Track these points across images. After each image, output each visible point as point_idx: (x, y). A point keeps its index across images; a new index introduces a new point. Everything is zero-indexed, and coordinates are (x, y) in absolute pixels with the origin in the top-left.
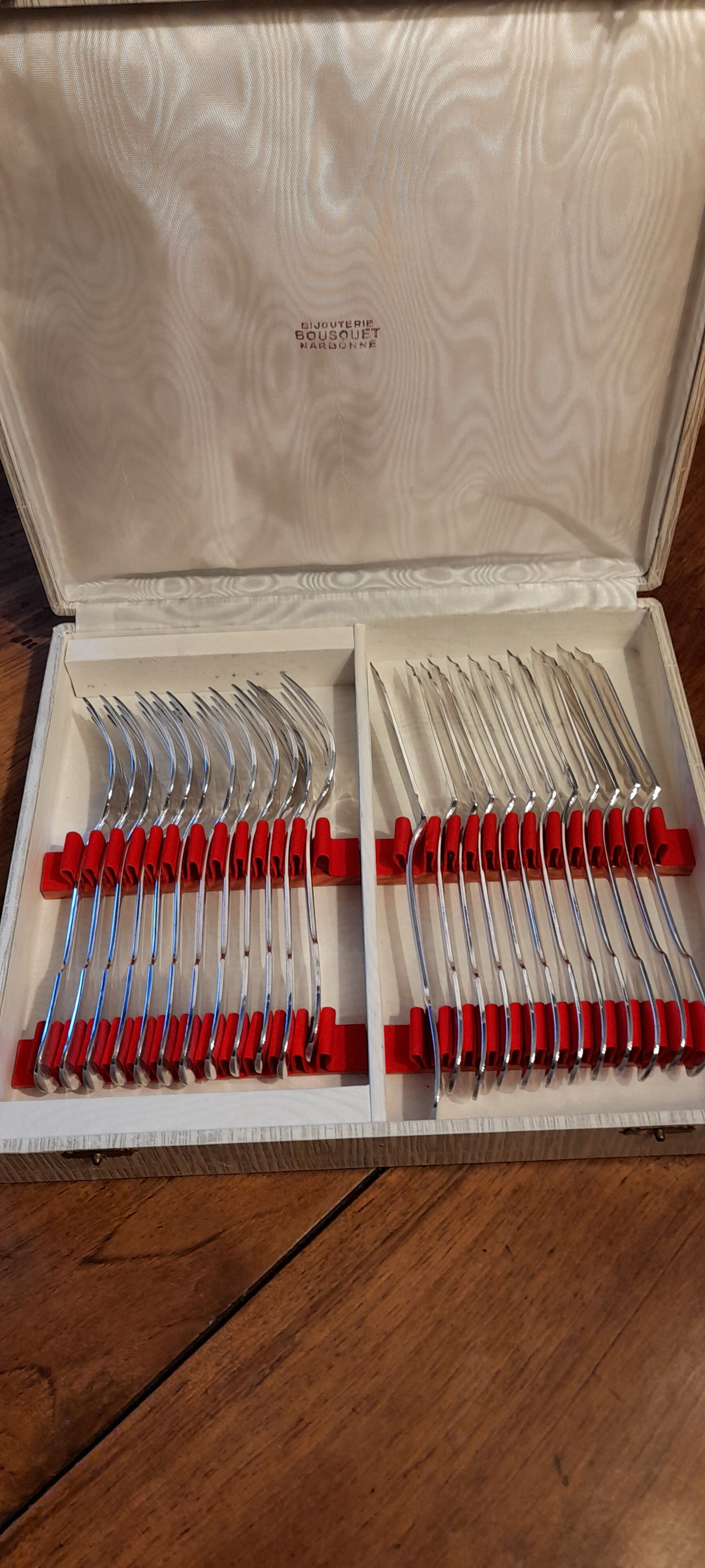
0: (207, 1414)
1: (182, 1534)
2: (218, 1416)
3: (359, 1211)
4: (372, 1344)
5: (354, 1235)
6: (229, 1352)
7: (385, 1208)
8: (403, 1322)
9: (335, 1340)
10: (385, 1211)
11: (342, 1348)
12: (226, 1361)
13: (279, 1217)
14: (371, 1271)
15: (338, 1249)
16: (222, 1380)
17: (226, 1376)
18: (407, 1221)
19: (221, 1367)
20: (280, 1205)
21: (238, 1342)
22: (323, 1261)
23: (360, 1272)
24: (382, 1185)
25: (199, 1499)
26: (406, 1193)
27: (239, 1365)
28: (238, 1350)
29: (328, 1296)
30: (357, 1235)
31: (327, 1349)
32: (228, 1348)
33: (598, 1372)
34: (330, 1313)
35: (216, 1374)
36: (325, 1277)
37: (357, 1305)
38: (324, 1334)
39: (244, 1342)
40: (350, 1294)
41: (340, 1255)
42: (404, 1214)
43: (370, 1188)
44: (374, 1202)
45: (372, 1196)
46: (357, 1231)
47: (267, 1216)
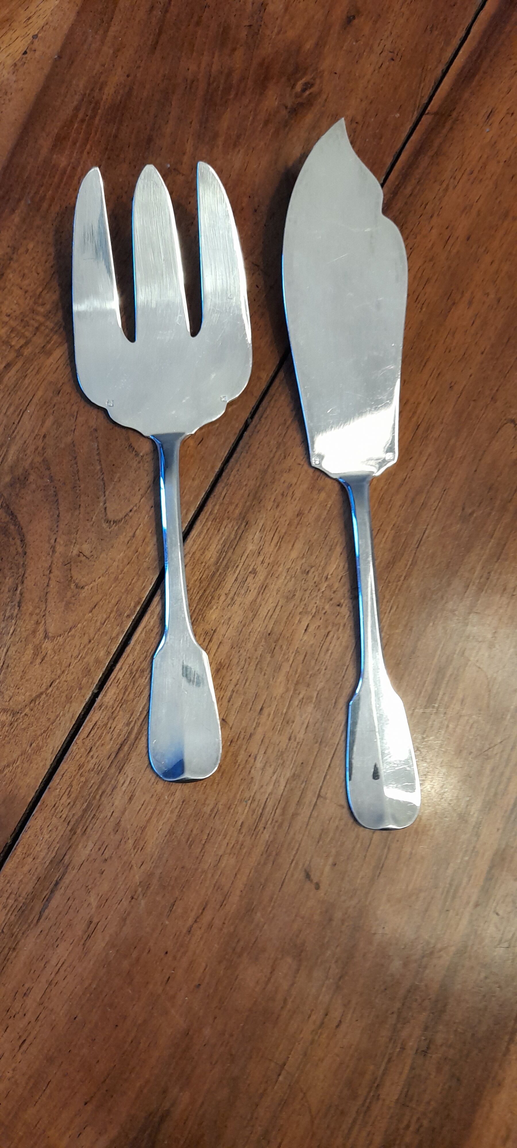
0: (10, 949)
1: (20, 1047)
2: (19, 947)
3: (87, 736)
4: (131, 842)
5: (89, 758)
6: (11, 893)
7: (109, 725)
8: (152, 813)
9: (99, 849)
10: (110, 728)
11: (107, 854)
12: (11, 901)
13: (18, 767)
14: (113, 782)
15: (79, 774)
16: (13, 917)
17: (15, 913)
18: (132, 729)
19: (8, 908)
20: (15, 756)
21: (17, 882)
22: (69, 789)
23: (104, 787)
24: (100, 706)
25: (25, 1015)
26: (124, 706)
27: (24, 900)
28: (19, 889)
29: (82, 816)
30: (92, 757)
31: (95, 860)
32: (9, 891)
33: (323, 793)
34: (89, 830)
35: (7, 914)
36: (74, 803)
37: (110, 814)
38: (89, 848)
39: (21, 881)
40: (101, 808)
41: (83, 779)
42: (128, 724)
43: (91, 712)
44: (98, 724)
45: (94, 720)
46: (91, 754)
47: (6, 771)
